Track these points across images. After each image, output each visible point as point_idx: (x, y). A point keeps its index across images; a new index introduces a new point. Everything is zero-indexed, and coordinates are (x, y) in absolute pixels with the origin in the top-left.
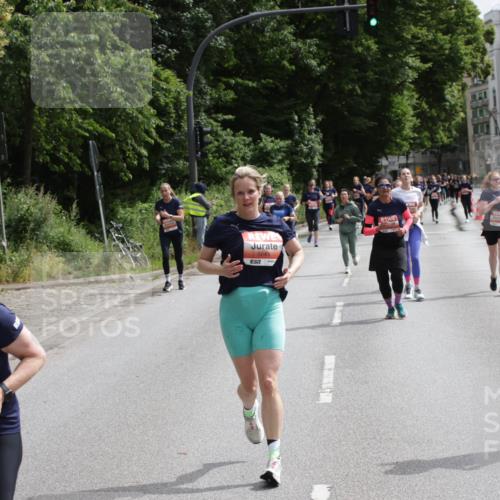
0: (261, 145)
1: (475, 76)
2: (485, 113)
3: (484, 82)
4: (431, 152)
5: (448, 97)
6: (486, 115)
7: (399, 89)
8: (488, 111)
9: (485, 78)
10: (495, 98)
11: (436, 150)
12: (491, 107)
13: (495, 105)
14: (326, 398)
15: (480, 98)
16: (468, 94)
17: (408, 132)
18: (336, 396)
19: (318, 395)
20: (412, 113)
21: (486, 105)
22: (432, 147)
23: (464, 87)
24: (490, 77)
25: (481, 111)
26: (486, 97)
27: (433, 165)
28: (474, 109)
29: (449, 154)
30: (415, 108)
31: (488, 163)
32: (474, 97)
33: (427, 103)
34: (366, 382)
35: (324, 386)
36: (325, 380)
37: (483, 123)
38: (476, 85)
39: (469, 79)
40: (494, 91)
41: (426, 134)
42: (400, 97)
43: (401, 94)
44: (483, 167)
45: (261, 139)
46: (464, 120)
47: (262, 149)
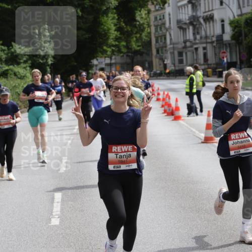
0: (13, 50)
1: (157, 4)
2: (163, 29)
3: (163, 8)
4: (127, 56)
5: (138, 18)
6: (164, 31)
7: (106, 13)
8: (165, 28)
9: (163, 5)
10: (170, 19)
11: (130, 54)
12: (167, 25)
13: (170, 23)
14: (55, 222)
15: (160, 19)
16: (152, 16)
17: (111, 41)
18: (62, 221)
19: (50, 220)
20: (114, 28)
21: (164, 24)
22: (127, 52)
23: (149, 12)
24: (166, 5)
25: (161, 28)
26: (164, 18)
27: (128, 64)
28: (156, 26)
29: (139, 56)
30: (115, 25)
31: (165, 62)
32: (156, 18)
33: (124, 22)
34: (82, 211)
35: (54, 214)
36: (55, 210)
37: (161, 36)
38: (157, 10)
39: (153, 6)
40: (169, 15)
41: (124, 43)
42: (105, 18)
43: (107, 16)
44: (162, 66)
45: (12, 46)
46: (150, 33)
47: (12, 53)
